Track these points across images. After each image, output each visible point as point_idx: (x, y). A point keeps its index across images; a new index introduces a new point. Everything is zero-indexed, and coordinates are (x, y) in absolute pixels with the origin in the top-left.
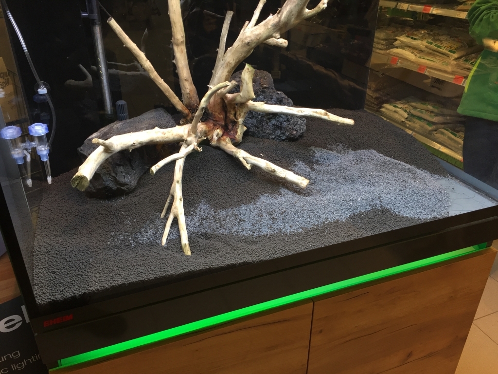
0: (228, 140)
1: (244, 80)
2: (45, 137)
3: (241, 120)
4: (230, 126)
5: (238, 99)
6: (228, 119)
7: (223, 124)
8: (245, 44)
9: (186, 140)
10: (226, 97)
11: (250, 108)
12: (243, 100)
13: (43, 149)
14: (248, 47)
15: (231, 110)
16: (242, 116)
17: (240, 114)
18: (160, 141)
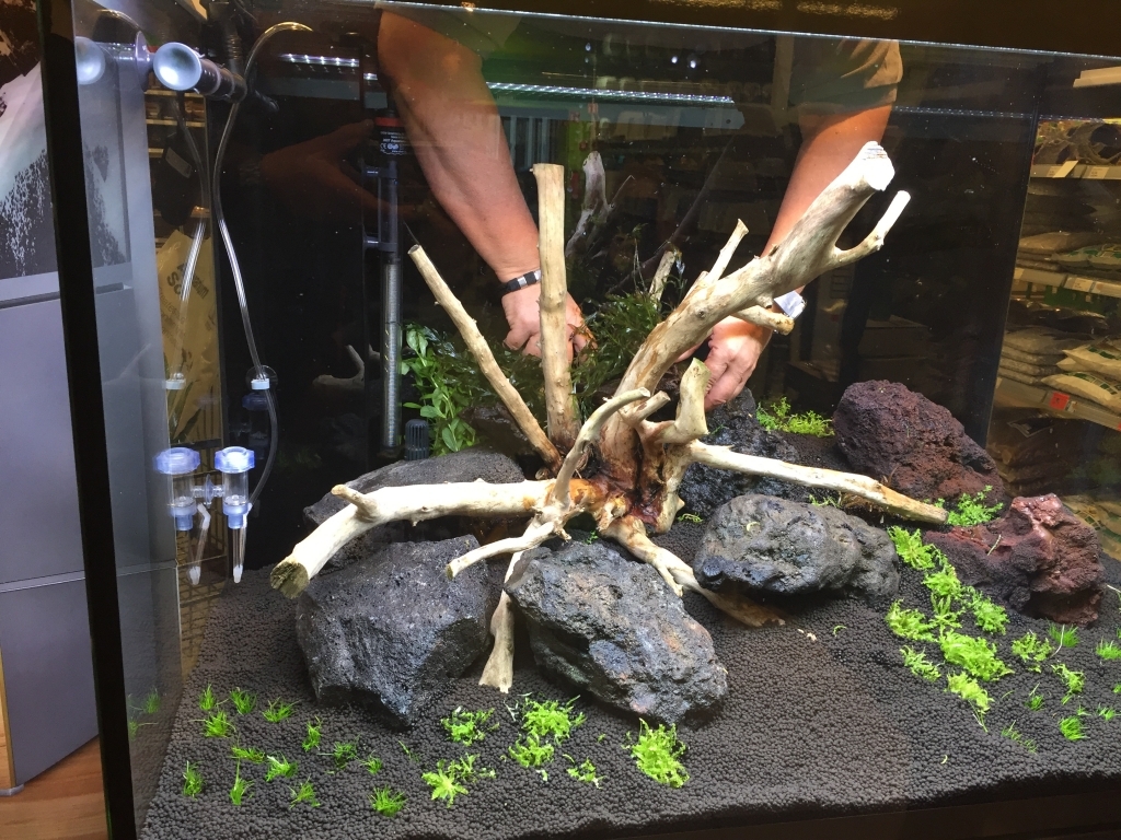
0: (637, 523)
1: (686, 392)
2: (245, 477)
3: (672, 483)
4: (647, 496)
5: (670, 434)
6: (643, 478)
7: (631, 487)
8: (694, 315)
9: (541, 513)
10: (642, 429)
11: (695, 458)
12: (681, 438)
13: (236, 503)
14: (701, 323)
15: (652, 458)
16: (675, 474)
17: (671, 468)
18: (484, 510)
